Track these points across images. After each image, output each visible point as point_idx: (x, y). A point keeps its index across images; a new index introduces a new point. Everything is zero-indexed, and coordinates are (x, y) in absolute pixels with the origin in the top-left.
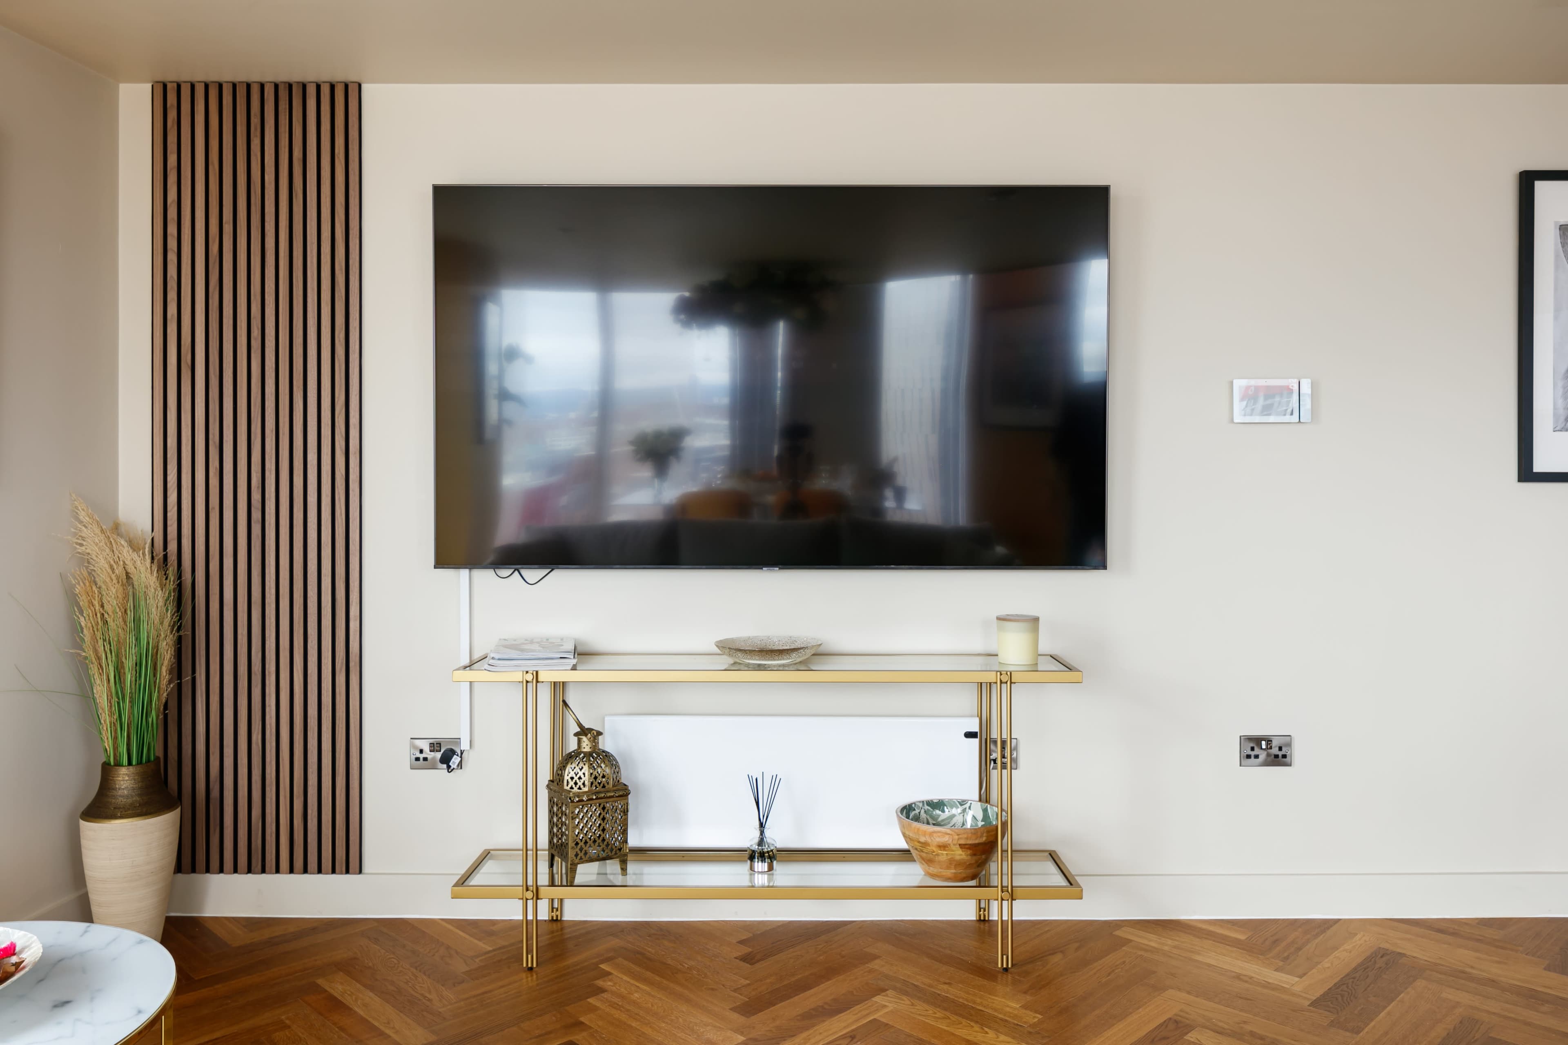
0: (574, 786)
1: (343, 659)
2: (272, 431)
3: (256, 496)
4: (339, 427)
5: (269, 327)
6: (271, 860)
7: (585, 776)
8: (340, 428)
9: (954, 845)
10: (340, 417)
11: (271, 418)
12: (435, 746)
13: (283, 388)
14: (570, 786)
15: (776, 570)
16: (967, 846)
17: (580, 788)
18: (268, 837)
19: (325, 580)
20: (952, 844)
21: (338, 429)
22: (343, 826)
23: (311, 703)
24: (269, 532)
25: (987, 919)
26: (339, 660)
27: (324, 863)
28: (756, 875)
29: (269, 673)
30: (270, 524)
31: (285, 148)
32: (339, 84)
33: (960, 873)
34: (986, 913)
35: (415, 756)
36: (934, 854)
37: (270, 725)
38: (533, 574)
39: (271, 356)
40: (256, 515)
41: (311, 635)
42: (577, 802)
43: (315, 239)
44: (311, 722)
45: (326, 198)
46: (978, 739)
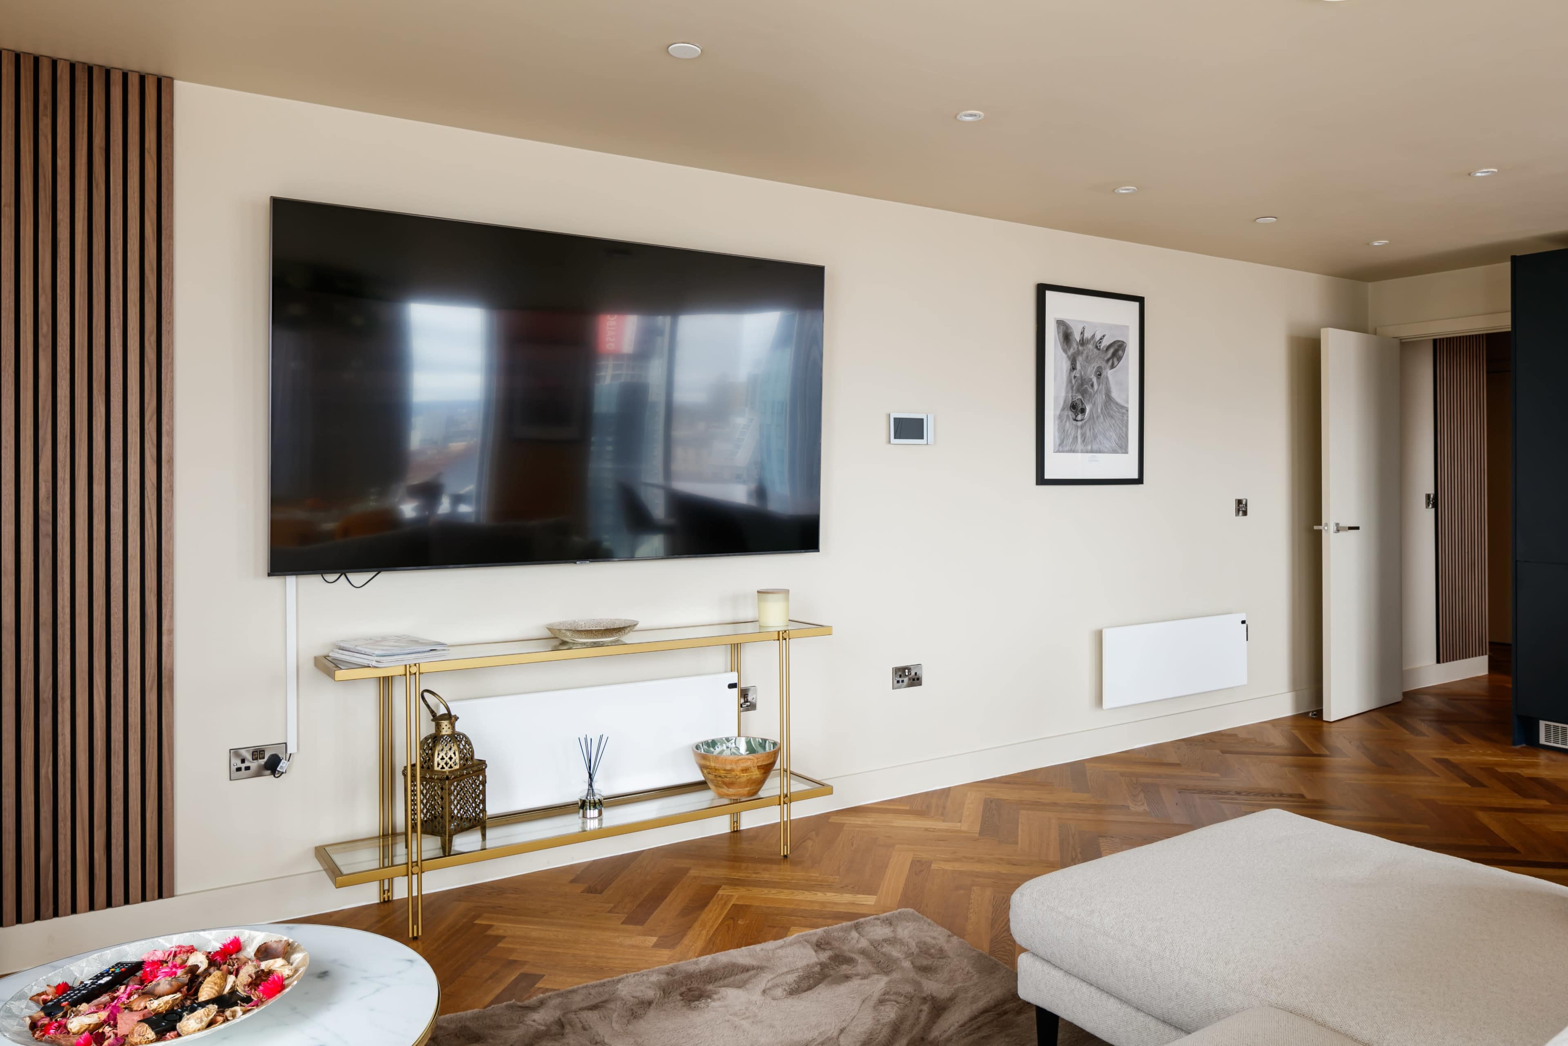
0: (445, 766)
1: (155, 677)
2: (66, 437)
3: (45, 508)
4: (150, 433)
5: (63, 324)
6: (66, 901)
7: (455, 756)
8: (150, 436)
9: (754, 767)
10: (150, 424)
11: (65, 423)
12: (258, 753)
13: (79, 392)
14: (440, 766)
15: (587, 563)
16: (763, 767)
17: (451, 767)
18: (61, 877)
19: (132, 595)
20: (752, 767)
21: (149, 436)
22: (155, 849)
23: (116, 727)
24: (62, 546)
25: (738, 829)
26: (149, 677)
27: (132, 892)
28: (588, 821)
29: (63, 698)
30: (63, 538)
31: (83, 133)
32: (150, 76)
33: (753, 789)
34: (738, 824)
35: (236, 767)
36: (736, 777)
37: (64, 755)
38: (358, 578)
39: (64, 355)
40: (45, 528)
41: (116, 654)
42: (453, 779)
43: (120, 234)
44: (115, 745)
45: (134, 193)
46: (737, 689)
